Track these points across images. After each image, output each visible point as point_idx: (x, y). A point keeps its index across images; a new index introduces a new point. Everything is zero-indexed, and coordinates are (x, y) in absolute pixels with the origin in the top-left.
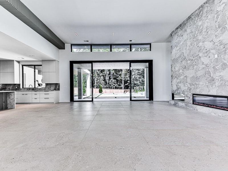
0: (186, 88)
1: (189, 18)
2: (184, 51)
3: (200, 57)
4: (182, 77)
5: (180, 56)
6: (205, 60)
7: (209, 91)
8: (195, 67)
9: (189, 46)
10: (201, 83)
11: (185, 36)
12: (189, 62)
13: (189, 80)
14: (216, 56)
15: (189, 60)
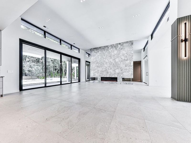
0: (98, 75)
1: (100, 48)
2: (98, 60)
3: (104, 64)
4: (96, 70)
5: (95, 61)
6: (106, 66)
7: (107, 76)
8: (102, 67)
9: (100, 59)
10: (104, 73)
11: (98, 54)
12: (100, 65)
13: (99, 72)
14: (109, 65)
15: (100, 64)
